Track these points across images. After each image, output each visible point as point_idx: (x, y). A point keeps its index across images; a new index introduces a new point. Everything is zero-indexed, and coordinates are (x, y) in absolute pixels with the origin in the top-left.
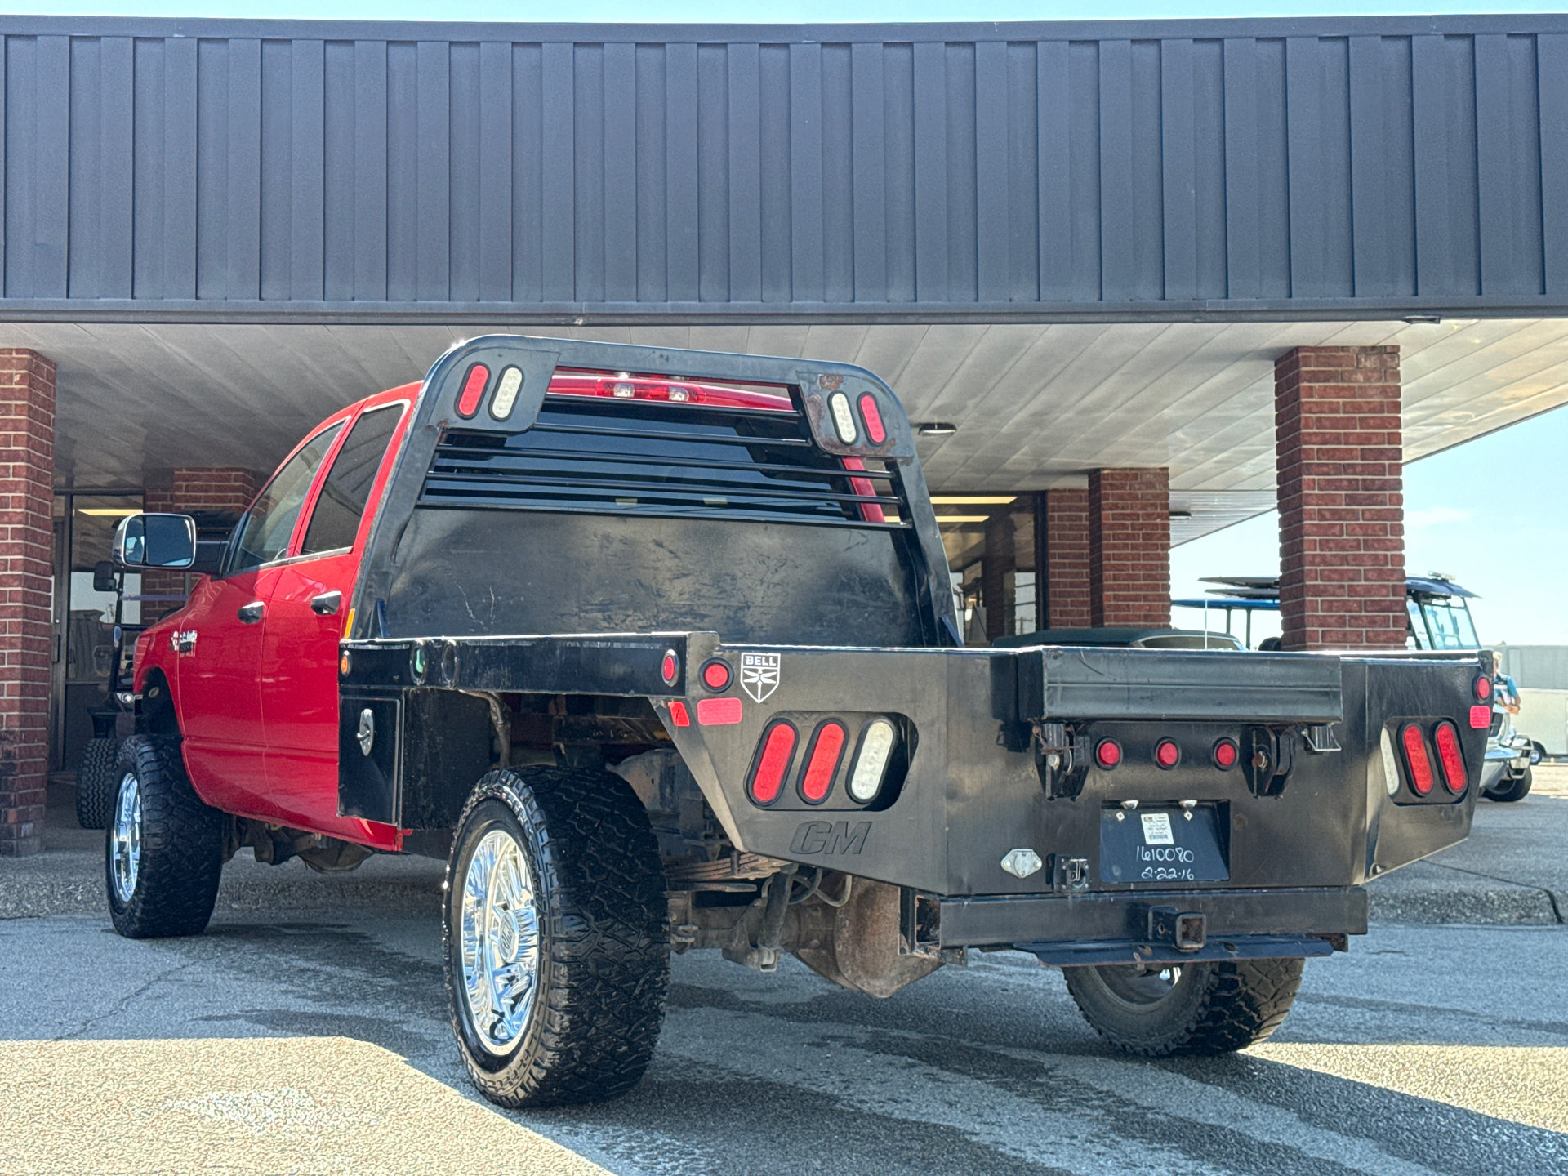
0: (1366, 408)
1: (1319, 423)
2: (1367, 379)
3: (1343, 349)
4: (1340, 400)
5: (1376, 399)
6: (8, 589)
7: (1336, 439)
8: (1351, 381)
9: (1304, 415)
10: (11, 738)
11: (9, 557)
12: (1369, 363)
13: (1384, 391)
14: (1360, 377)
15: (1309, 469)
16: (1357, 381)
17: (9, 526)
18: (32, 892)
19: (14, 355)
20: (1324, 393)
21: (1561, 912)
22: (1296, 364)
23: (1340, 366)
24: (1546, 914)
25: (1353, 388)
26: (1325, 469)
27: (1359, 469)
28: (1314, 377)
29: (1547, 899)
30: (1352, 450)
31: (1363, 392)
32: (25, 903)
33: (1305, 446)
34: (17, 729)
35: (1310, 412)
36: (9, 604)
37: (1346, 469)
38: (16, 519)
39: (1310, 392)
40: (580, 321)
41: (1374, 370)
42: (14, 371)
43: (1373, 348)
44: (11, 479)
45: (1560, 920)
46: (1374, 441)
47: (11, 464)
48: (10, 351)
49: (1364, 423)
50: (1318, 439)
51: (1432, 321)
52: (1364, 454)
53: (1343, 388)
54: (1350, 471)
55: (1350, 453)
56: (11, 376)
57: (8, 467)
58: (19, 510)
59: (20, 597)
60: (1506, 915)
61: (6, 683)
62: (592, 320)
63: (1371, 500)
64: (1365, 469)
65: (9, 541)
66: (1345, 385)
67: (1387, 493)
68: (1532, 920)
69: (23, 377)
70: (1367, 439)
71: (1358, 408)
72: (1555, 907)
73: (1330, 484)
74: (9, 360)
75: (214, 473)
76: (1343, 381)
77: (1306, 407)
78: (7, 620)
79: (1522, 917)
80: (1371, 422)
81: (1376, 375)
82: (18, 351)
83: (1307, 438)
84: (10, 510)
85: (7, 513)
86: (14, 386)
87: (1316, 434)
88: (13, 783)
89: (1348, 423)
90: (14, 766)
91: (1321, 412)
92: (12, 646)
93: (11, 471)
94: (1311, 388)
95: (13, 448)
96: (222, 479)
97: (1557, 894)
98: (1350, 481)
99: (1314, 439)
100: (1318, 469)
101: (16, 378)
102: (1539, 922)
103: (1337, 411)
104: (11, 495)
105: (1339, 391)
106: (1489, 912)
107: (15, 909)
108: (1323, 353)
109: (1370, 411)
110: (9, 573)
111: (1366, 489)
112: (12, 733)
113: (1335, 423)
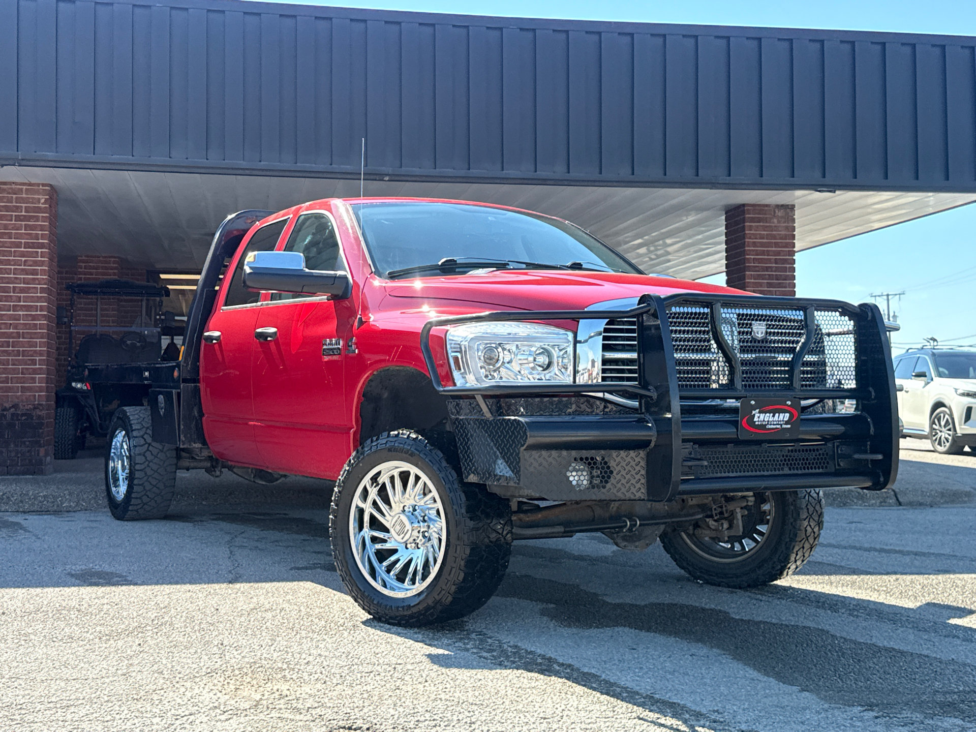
0: (778, 237)
1: (754, 244)
2: (779, 222)
3: (767, 206)
4: (765, 233)
5: (783, 233)
6: (38, 322)
7: (763, 253)
8: (770, 223)
9: (747, 240)
10: (41, 408)
11: (39, 304)
12: (780, 213)
13: (787, 228)
14: (775, 221)
15: (749, 269)
16: (773, 223)
17: (39, 286)
18: (85, 496)
19: (41, 187)
20: (757, 228)
21: (900, 500)
22: (743, 212)
23: (765, 214)
24: (892, 501)
25: (771, 226)
26: (757, 269)
27: (774, 269)
28: (752, 220)
29: (892, 493)
30: (770, 259)
31: (776, 228)
32: (81, 502)
33: (747, 257)
34: (44, 403)
35: (750, 238)
36: (39, 331)
37: (767, 269)
38: (43, 282)
39: (750, 228)
40: (387, 178)
41: (782, 217)
42: (40, 197)
43: (782, 206)
44: (40, 259)
45: (900, 504)
46: (782, 254)
47: (40, 250)
48: (38, 185)
49: (776, 245)
50: (754, 253)
51: (830, 191)
52: (776, 261)
53: (767, 227)
54: (770, 270)
55: (769, 261)
56: (39, 200)
57: (38, 252)
58: (45, 277)
59: (45, 327)
60: (874, 502)
61: (37, 376)
62: (393, 178)
63: (779, 285)
64: (777, 269)
65: (39, 295)
66: (768, 224)
67: (788, 282)
68: (887, 504)
69: (46, 200)
70: (778, 253)
71: (774, 237)
72: (896, 497)
73: (759, 277)
74: (38, 190)
75: (101, 259)
76: (766, 222)
77: (748, 236)
78: (38, 340)
79: (881, 502)
80: (780, 244)
81: (783, 220)
82: (43, 185)
83: (748, 252)
84: (39, 277)
85: (37, 279)
86: (41, 205)
87: (753, 250)
88: (42, 433)
89: (769, 245)
90: (42, 424)
91: (756, 239)
92: (41, 355)
93: (39, 254)
94: (751, 226)
95: (40, 241)
96: (106, 262)
97: (897, 490)
98: (769, 275)
99: (752, 253)
100: (754, 269)
101: (43, 201)
102: (890, 505)
103: (763, 238)
104: (39, 268)
105: (765, 228)
106: (865, 500)
107: (76, 506)
108: (757, 208)
109: (781, 239)
110: (39, 313)
111: (777, 279)
112: (41, 405)
113: (762, 245)
